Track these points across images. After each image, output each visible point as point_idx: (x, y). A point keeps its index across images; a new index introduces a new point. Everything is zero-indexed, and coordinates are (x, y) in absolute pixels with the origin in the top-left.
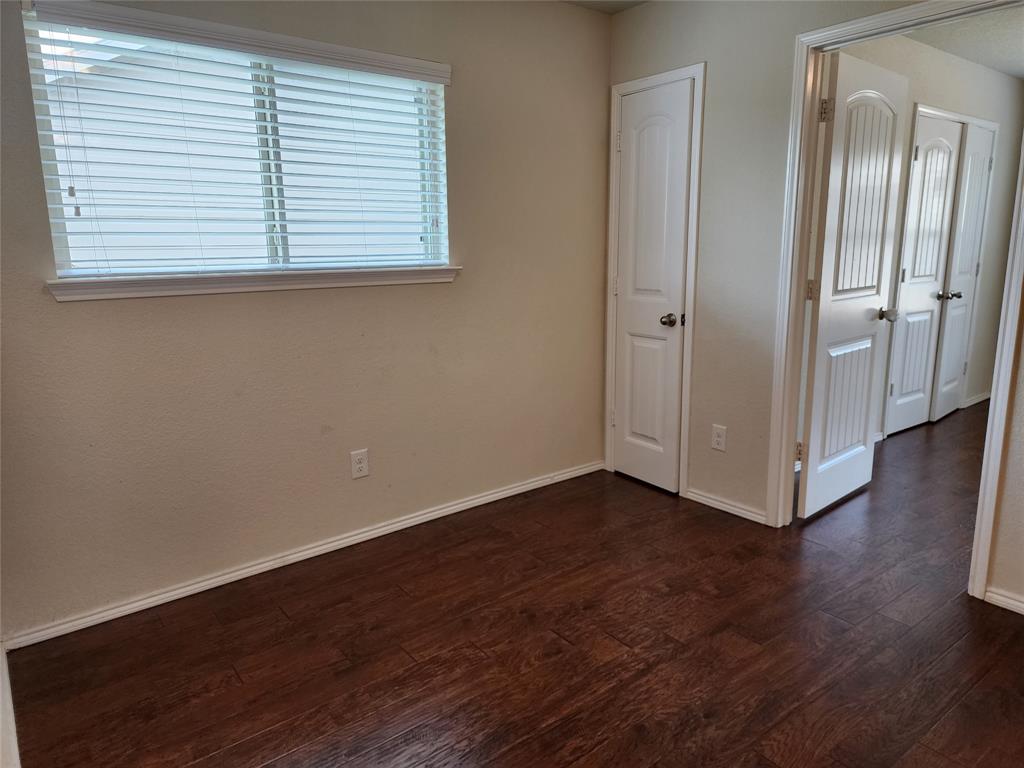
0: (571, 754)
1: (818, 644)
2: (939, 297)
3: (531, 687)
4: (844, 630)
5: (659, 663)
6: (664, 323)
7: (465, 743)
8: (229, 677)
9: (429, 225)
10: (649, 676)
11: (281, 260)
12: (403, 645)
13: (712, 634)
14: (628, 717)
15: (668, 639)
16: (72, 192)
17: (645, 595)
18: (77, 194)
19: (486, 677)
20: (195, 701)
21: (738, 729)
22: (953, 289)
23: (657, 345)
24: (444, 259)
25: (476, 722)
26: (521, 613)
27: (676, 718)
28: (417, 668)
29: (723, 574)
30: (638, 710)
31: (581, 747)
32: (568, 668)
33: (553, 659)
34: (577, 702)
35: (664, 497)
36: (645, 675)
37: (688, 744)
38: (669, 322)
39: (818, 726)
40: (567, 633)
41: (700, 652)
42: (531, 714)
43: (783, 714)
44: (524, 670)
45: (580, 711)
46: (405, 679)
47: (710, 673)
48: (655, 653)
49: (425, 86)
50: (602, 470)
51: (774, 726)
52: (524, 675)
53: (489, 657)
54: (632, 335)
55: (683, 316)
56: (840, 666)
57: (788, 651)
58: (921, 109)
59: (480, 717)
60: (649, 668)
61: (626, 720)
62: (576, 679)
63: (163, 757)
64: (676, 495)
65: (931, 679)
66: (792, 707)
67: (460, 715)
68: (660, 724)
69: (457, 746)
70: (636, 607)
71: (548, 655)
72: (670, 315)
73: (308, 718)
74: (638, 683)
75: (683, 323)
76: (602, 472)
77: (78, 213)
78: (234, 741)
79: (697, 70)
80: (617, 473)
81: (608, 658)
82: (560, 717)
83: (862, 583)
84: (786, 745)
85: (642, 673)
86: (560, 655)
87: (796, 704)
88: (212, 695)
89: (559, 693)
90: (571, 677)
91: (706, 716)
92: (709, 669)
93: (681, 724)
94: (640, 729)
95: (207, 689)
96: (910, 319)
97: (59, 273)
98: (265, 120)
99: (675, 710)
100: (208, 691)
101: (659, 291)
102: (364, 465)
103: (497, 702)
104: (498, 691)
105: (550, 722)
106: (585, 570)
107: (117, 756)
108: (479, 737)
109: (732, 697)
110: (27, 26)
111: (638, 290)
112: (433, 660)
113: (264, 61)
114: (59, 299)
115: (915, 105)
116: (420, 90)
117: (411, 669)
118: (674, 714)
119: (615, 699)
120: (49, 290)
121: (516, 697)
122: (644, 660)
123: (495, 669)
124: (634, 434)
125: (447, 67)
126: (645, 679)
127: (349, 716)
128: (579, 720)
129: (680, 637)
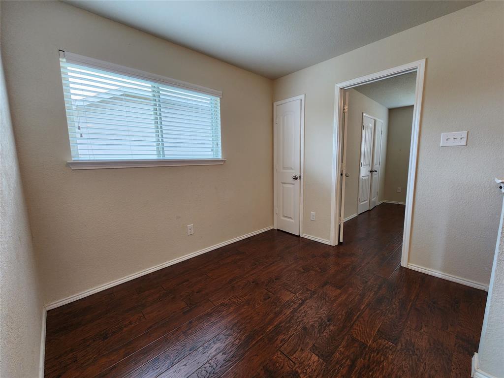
0: (281, 342)
1: (359, 288)
2: (371, 172)
3: (260, 313)
4: (367, 282)
5: (306, 300)
6: (294, 179)
7: (238, 341)
8: (140, 317)
9: (215, 146)
10: (304, 306)
11: (162, 156)
12: (210, 299)
13: (323, 287)
14: (299, 324)
15: (308, 290)
16: (79, 128)
17: (296, 273)
18: (81, 129)
19: (243, 310)
20: (125, 329)
21: (341, 325)
22: (374, 169)
23: (291, 186)
24: (220, 157)
25: (241, 331)
26: (253, 283)
27: (317, 323)
28: (215, 308)
29: (321, 263)
30: (302, 320)
31: (284, 339)
32: (273, 304)
33: (267, 301)
34: (279, 318)
35: (295, 237)
36: (302, 306)
37: (325, 334)
38: (295, 178)
39: (369, 321)
40: (271, 290)
41: (320, 294)
42: (262, 325)
43: (355, 317)
44: (257, 306)
45: (280, 323)
46: (211, 314)
47: (326, 303)
48: (304, 296)
49: (213, 98)
50: (273, 229)
51: (354, 323)
52: (257, 308)
53: (243, 302)
54: (282, 183)
55: (300, 176)
56: (369, 296)
57: (351, 291)
58: (364, 114)
59: (243, 328)
60: (303, 302)
61: (299, 325)
62: (277, 309)
63: (109, 358)
64: (299, 236)
65: (401, 299)
66: (357, 315)
67: (234, 329)
68: (312, 326)
69: (235, 342)
70: (293, 278)
71: (265, 299)
72: (295, 176)
73: (173, 334)
74: (300, 309)
75: (300, 179)
76: (273, 230)
77: (81, 136)
78: (141, 347)
79: (302, 97)
80: (278, 230)
81: (288, 299)
82: (274, 326)
83: (367, 264)
84: (360, 331)
85: (301, 304)
86: (270, 299)
87: (359, 313)
88: (133, 326)
89: (272, 315)
90: (275, 308)
91: (328, 321)
92: (325, 301)
93: (320, 325)
94: (305, 328)
95: (131, 323)
96: (363, 178)
97: (73, 159)
98: (156, 106)
99: (317, 319)
100: (131, 324)
101: (291, 168)
102: (192, 230)
103: (248, 321)
104: (248, 316)
105: (270, 328)
106: (273, 264)
107: (89, 359)
108: (243, 338)
109: (336, 312)
110: (61, 64)
111: (284, 168)
112: (222, 305)
113: (156, 85)
114: (73, 169)
115: (363, 113)
116: (211, 99)
117: (213, 309)
118: (317, 321)
119: (293, 316)
120: (69, 165)
121: (255, 318)
122: (301, 299)
123: (246, 307)
124: (284, 216)
125: (221, 92)
126: (302, 307)
127: (189, 332)
128: (281, 326)
129: (312, 288)
